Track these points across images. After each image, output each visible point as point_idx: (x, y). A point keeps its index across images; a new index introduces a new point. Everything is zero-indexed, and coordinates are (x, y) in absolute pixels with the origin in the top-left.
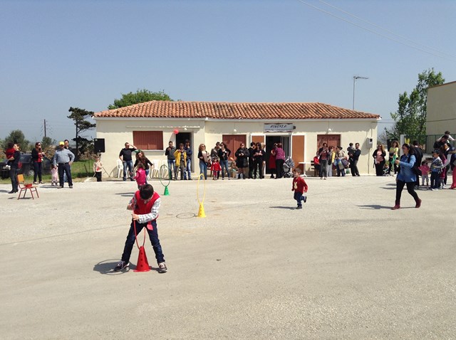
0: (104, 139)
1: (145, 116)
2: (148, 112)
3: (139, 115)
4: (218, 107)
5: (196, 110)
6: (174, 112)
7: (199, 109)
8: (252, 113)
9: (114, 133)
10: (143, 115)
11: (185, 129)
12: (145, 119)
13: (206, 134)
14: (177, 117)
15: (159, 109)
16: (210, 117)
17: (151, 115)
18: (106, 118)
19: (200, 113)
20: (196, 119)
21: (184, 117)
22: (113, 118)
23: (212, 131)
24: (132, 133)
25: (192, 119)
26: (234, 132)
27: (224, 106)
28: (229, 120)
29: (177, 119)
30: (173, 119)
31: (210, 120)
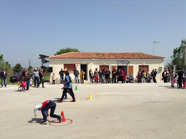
0: (52, 67)
1: (69, 58)
2: (70, 56)
3: (66, 57)
4: (98, 54)
6: (80, 56)
8: (111, 57)
9: (56, 65)
10: (68, 57)
11: (85, 63)
13: (93, 65)
14: (81, 58)
15: (74, 55)
16: (95, 58)
17: (71, 58)
18: (53, 59)
19: (90, 56)
20: (89, 59)
21: (84, 58)
22: (56, 59)
23: (95, 64)
24: (63, 65)
25: (87, 59)
26: (104, 64)
27: (100, 54)
28: (102, 59)
29: (81, 59)
30: (80, 59)
31: (95, 59)
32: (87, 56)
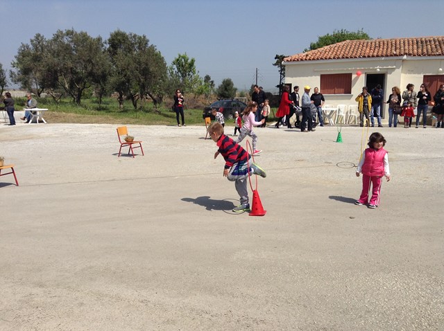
0: (291, 84)
1: (334, 58)
2: (338, 53)
3: (328, 57)
4: (422, 42)
5: (394, 48)
6: (367, 51)
7: (398, 46)
9: (302, 78)
10: (332, 57)
11: (378, 70)
12: (334, 61)
13: (403, 75)
14: (369, 57)
15: (352, 50)
16: (410, 55)
17: (340, 56)
18: (294, 63)
19: (398, 51)
20: (391, 58)
21: (377, 56)
23: (410, 71)
25: (387, 58)
26: (438, 72)
27: (430, 41)
28: (434, 57)
29: (369, 59)
30: (364, 59)
31: (410, 58)
32: (389, 49)
